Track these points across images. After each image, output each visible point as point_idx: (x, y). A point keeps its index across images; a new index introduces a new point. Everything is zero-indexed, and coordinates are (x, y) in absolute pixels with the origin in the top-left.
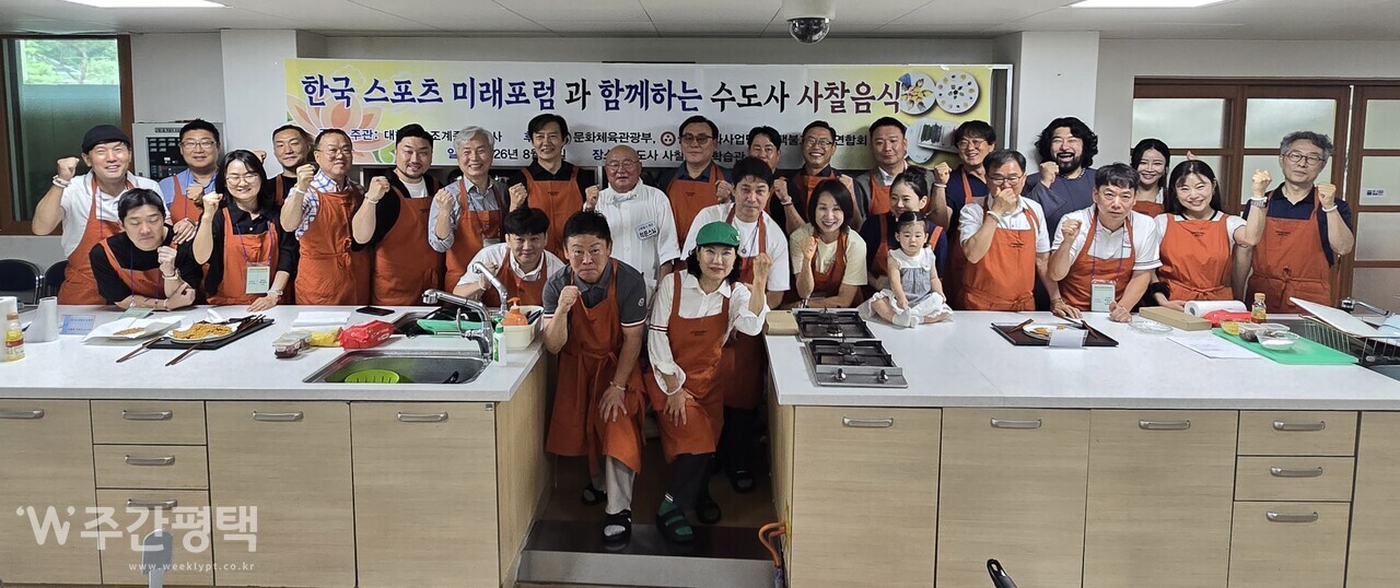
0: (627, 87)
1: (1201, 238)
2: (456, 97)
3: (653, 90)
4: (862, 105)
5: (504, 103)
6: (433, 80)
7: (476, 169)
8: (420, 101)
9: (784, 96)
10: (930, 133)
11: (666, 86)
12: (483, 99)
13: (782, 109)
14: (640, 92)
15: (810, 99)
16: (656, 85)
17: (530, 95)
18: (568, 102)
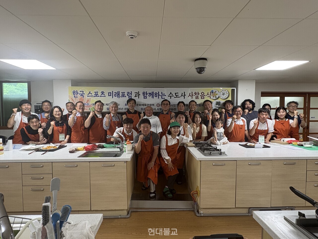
0: (149, 93)
1: (284, 124)
2: (109, 96)
3: (155, 94)
4: (203, 97)
5: (120, 97)
6: (103, 92)
7: (114, 111)
8: (100, 96)
9: (185, 95)
10: (218, 103)
11: (158, 93)
12: (115, 96)
13: (184, 98)
14: (152, 94)
15: (191, 96)
16: (155, 93)
17: (126, 95)
18: (135, 97)
